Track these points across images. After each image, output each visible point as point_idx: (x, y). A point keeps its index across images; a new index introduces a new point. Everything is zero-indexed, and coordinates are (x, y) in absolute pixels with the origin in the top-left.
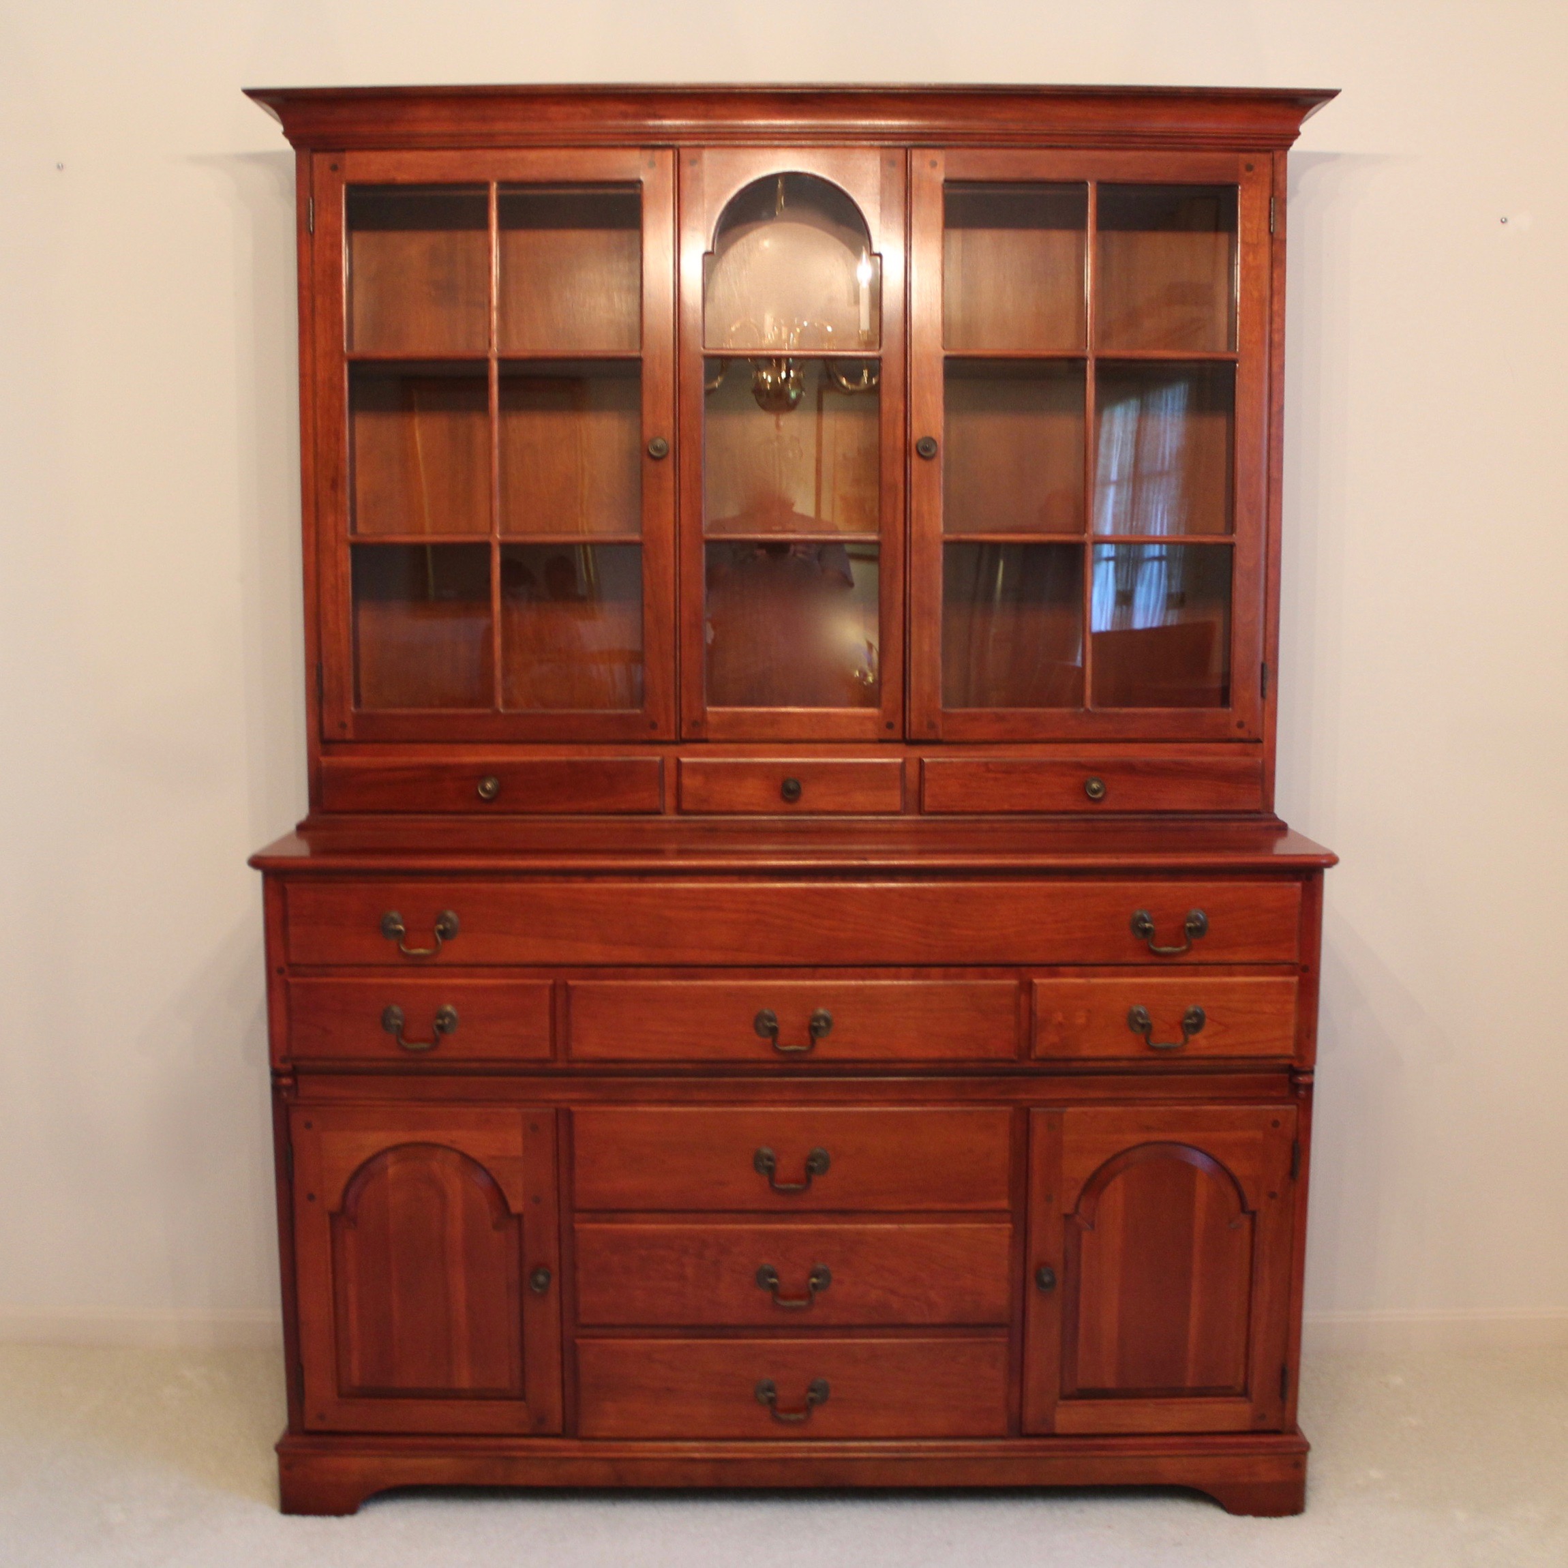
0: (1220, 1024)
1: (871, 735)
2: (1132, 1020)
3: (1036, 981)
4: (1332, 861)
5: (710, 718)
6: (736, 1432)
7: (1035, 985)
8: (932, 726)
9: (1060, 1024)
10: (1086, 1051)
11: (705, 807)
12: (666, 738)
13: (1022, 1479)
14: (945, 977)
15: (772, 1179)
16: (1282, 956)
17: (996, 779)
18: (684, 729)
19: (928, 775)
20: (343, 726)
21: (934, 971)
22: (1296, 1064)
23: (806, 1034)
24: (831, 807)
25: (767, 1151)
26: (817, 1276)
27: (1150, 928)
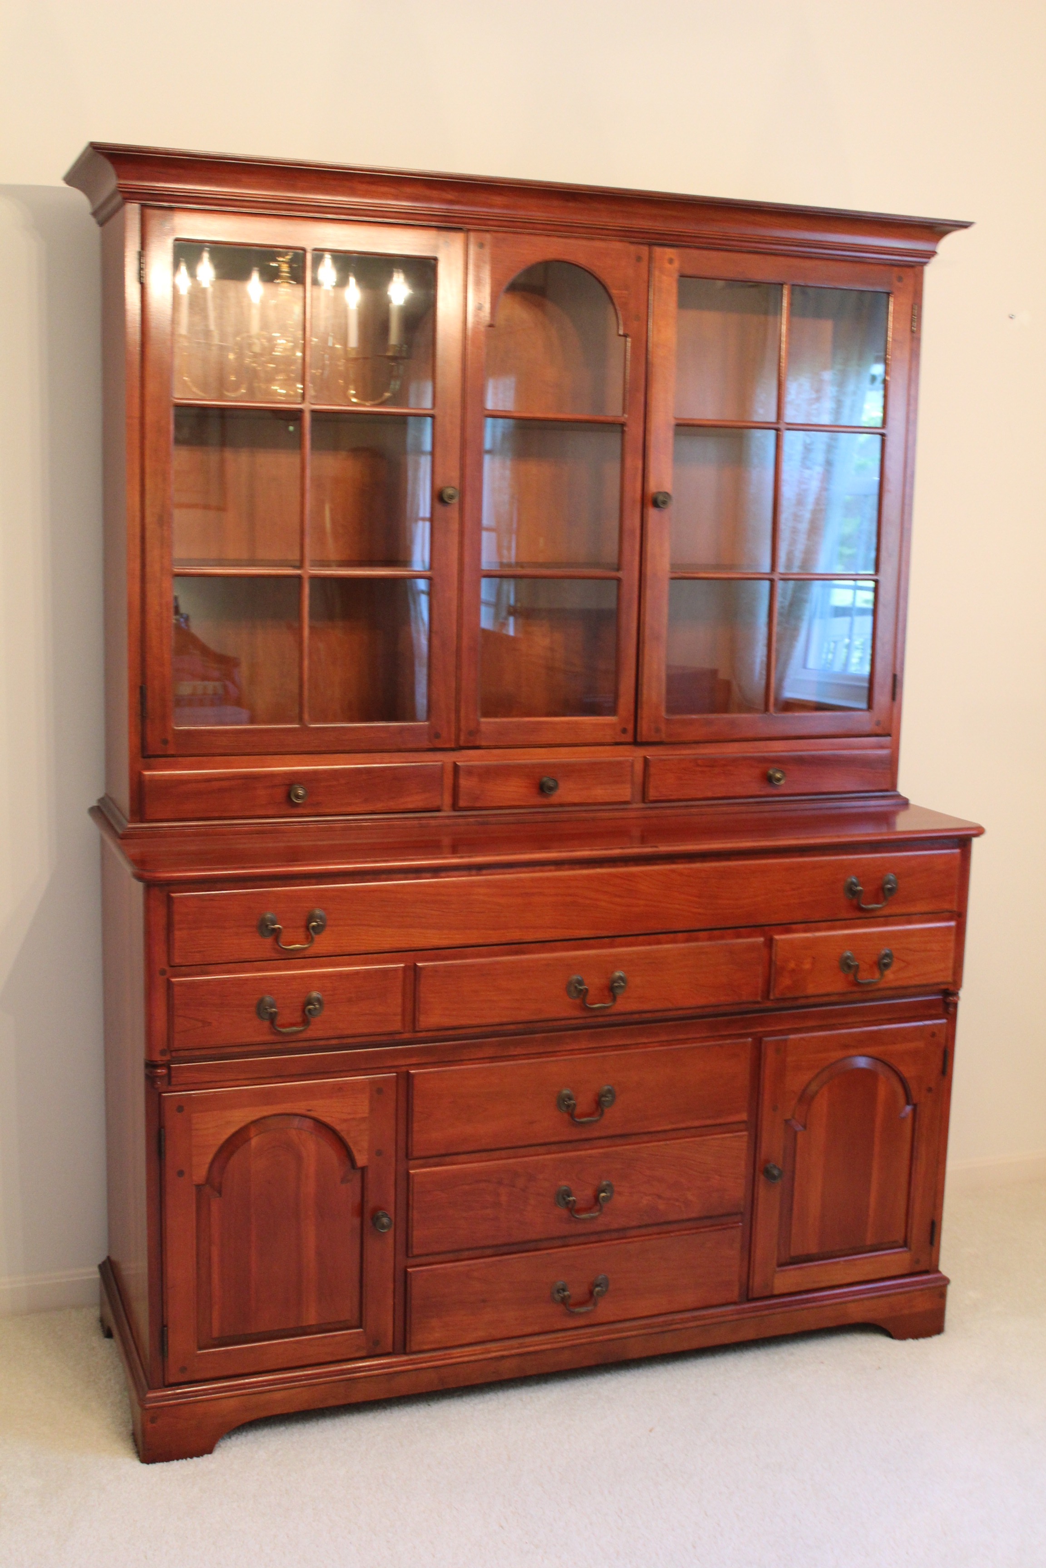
0: (903, 961)
1: (608, 739)
2: (846, 965)
3: (777, 937)
4: (979, 831)
5: (483, 728)
6: (537, 1329)
7: (777, 940)
8: (658, 730)
9: (793, 971)
10: (811, 990)
11: (478, 805)
12: (447, 746)
13: (751, 1335)
14: (710, 939)
15: (571, 1115)
16: (946, 906)
17: (702, 772)
18: (462, 738)
19: (652, 770)
20: (165, 742)
21: (701, 934)
22: (951, 988)
23: (606, 993)
24: (577, 800)
25: (566, 1092)
26: (603, 1191)
27: (861, 890)
